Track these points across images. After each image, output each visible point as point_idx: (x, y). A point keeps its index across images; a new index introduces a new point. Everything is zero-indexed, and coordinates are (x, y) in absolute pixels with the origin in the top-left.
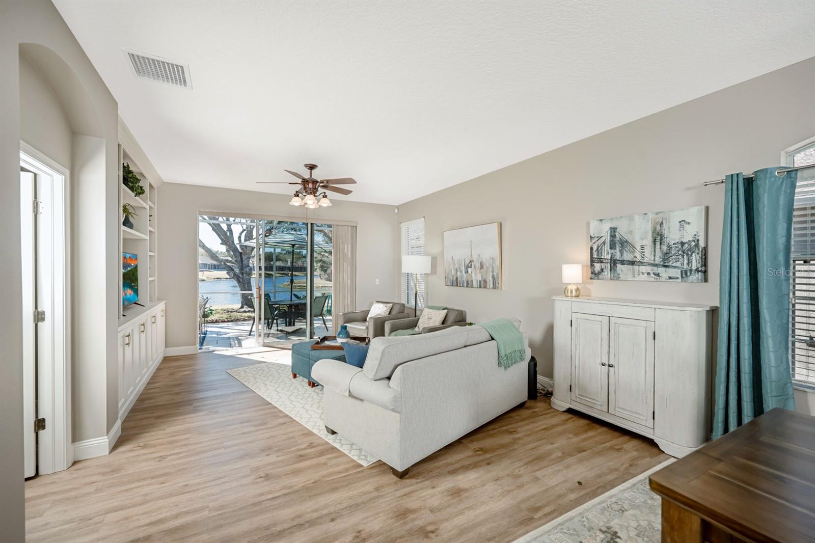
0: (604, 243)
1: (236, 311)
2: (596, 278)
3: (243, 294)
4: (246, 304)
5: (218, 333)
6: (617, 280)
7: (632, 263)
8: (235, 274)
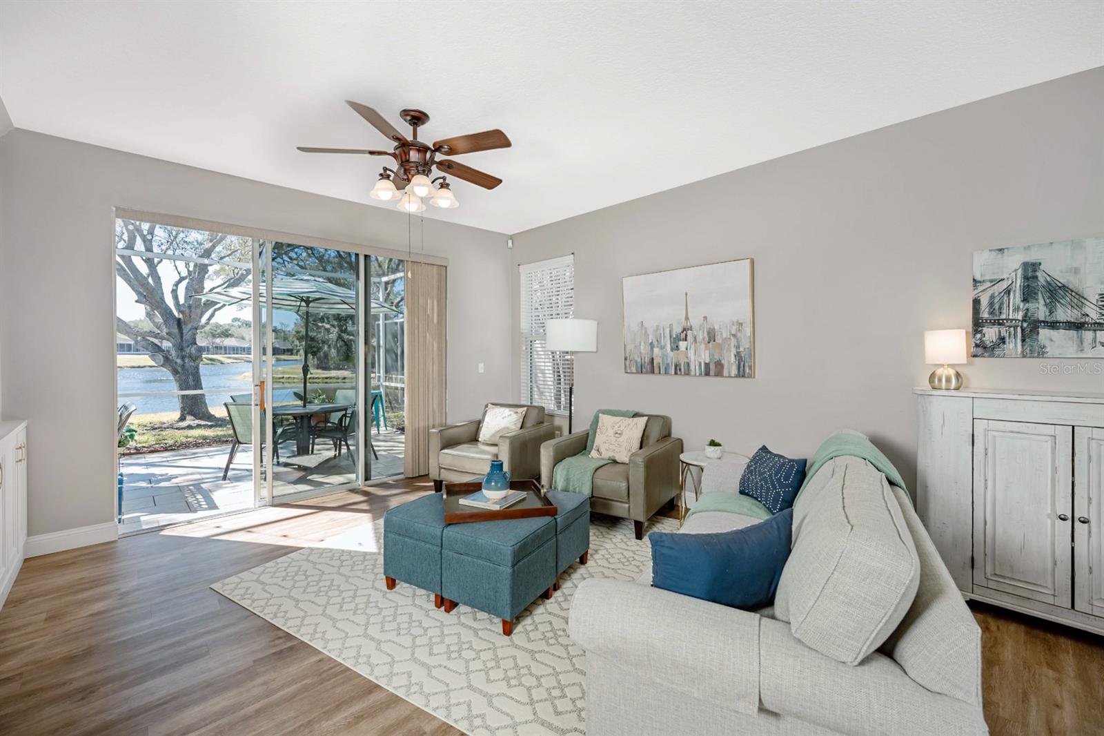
0: (1008, 291)
1: (171, 427)
2: (986, 354)
3: (183, 396)
4: (191, 413)
5: (149, 478)
6: (1038, 357)
7: (1078, 326)
8: (167, 359)
